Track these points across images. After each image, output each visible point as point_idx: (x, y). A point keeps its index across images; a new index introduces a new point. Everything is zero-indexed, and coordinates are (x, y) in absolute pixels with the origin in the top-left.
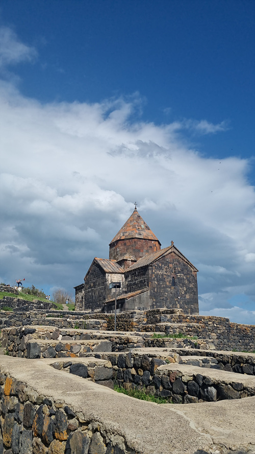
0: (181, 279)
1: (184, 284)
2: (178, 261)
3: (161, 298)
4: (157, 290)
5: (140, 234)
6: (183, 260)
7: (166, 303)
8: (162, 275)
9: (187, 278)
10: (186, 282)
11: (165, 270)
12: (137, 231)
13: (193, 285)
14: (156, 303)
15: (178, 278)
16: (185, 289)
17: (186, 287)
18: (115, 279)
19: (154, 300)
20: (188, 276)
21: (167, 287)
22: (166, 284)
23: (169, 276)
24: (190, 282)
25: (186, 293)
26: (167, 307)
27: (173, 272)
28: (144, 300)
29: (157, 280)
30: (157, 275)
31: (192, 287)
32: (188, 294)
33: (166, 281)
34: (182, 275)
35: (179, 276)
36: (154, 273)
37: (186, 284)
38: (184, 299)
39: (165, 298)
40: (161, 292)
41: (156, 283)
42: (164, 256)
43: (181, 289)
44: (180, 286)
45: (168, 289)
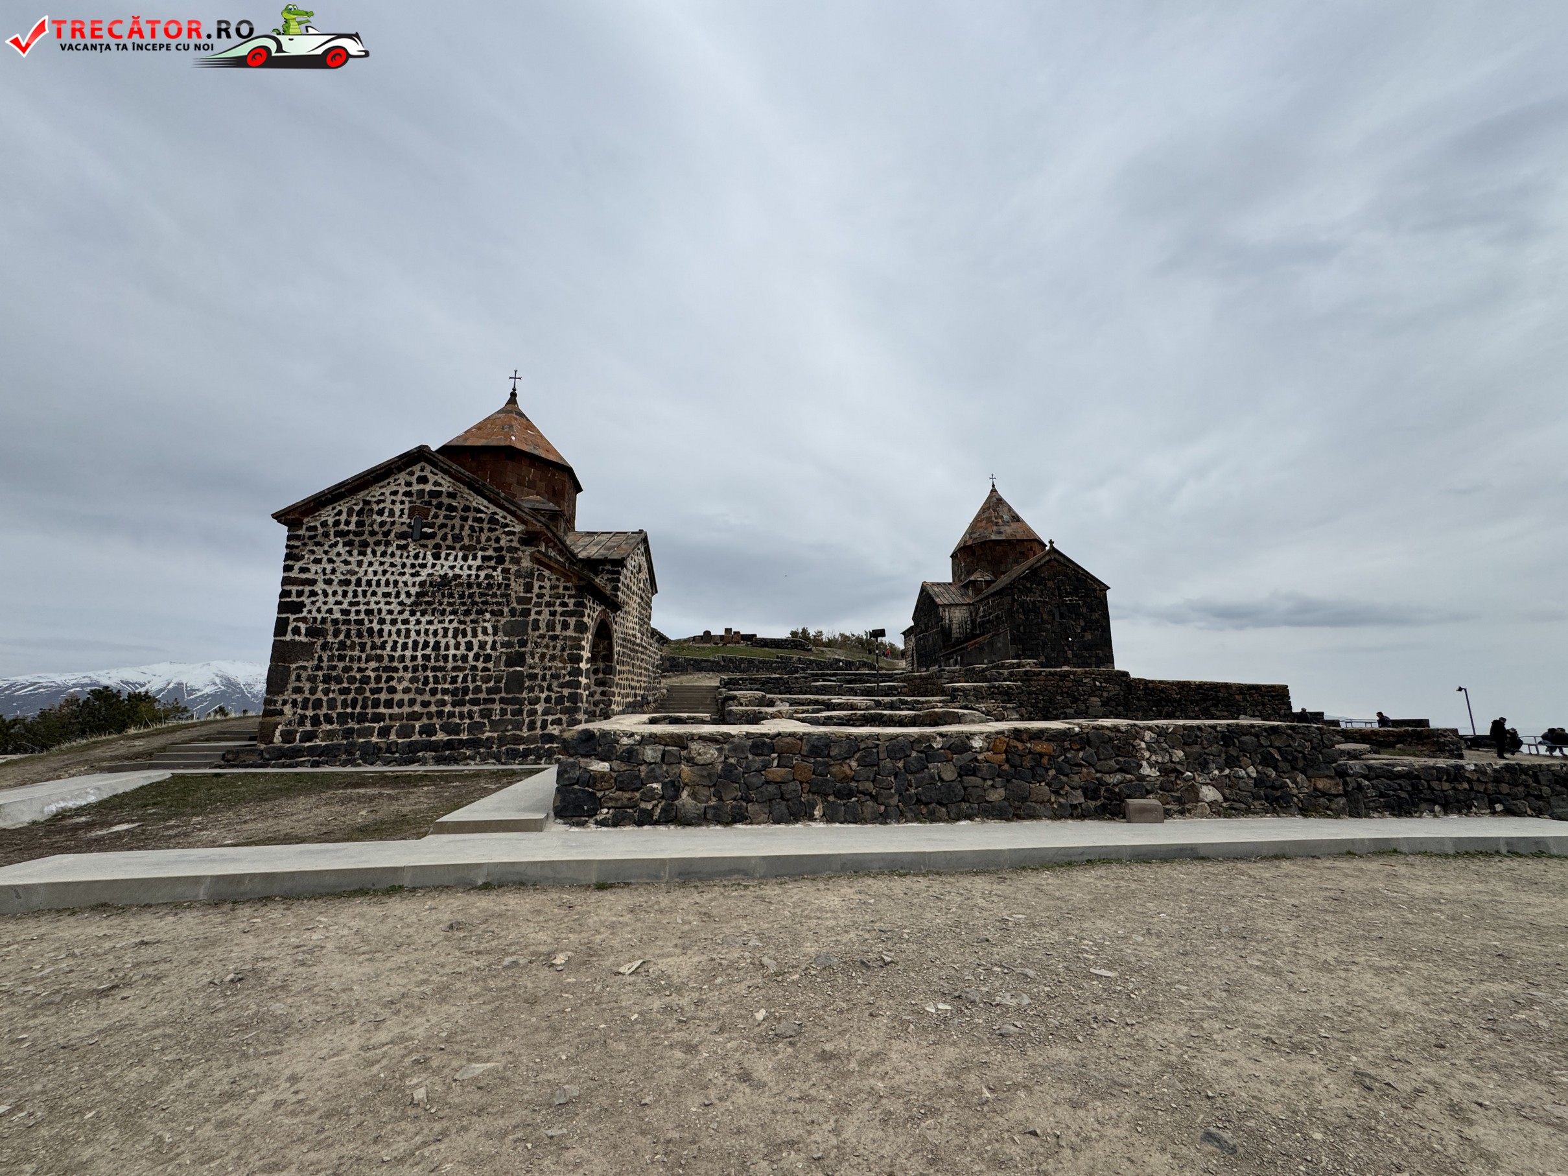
0: (1072, 607)
1: (1079, 615)
2: (1066, 575)
3: (1034, 642)
4: (1024, 629)
5: (1000, 533)
6: (1074, 571)
7: (1043, 651)
8: (1034, 603)
9: (1085, 603)
10: (1084, 610)
11: (1038, 593)
12: (995, 528)
13: (1100, 615)
14: (1024, 650)
15: (1066, 605)
16: (1082, 623)
17: (1085, 619)
18: (957, 614)
20: (1089, 600)
21: (1044, 622)
22: (1042, 618)
24: (1092, 610)
25: (1084, 630)
26: (1046, 657)
27: (1055, 596)
28: (1000, 649)
29: (1023, 611)
30: (1024, 602)
31: (1097, 618)
32: (1088, 631)
33: (1041, 611)
34: (1075, 598)
35: (1068, 602)
36: (1017, 601)
37: (1084, 615)
38: (1081, 641)
39: (1041, 642)
40: (1033, 631)
41: (1022, 616)
42: (1035, 569)
43: (1074, 623)
44: (1072, 618)
45: (1047, 625)
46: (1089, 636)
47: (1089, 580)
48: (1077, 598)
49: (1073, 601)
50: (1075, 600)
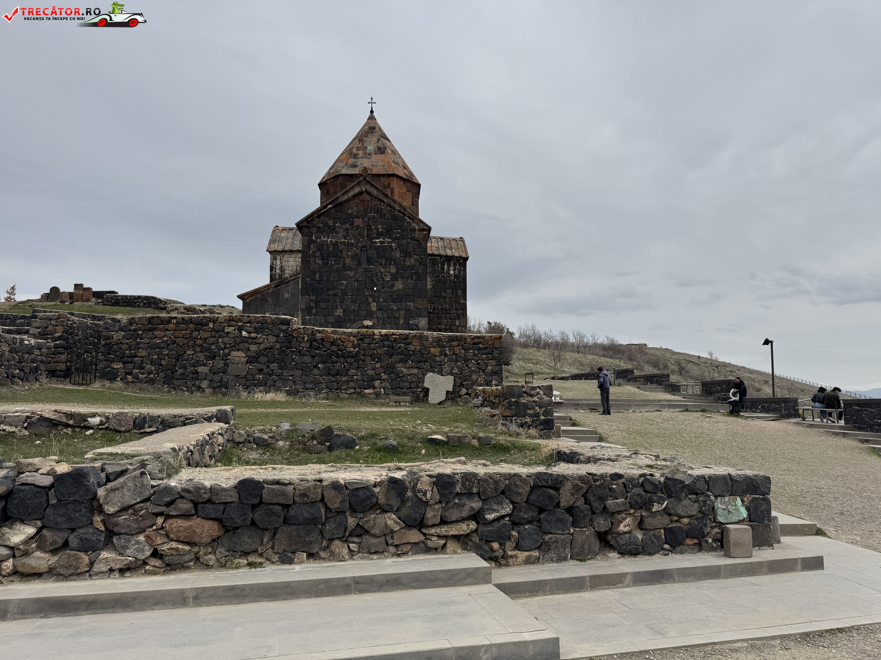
0: (383, 250)
1: (390, 261)
2: (378, 211)
3: (331, 292)
4: (321, 276)
6: (391, 207)
7: (342, 302)
8: (335, 245)
9: (399, 246)
10: (398, 254)
11: (342, 233)
14: (317, 302)
15: (377, 248)
16: (393, 270)
17: (396, 265)
19: (314, 298)
20: (404, 242)
21: (345, 268)
22: (344, 264)
23: (352, 245)
24: (407, 254)
25: (395, 277)
26: (344, 310)
27: (363, 237)
28: (287, 300)
29: (322, 256)
30: (322, 244)
31: (412, 263)
32: (399, 280)
33: (344, 256)
34: (388, 240)
35: (378, 244)
36: (314, 242)
37: (397, 260)
38: (389, 292)
39: (340, 292)
40: (331, 279)
41: (320, 262)
42: (341, 204)
43: (383, 270)
44: (381, 264)
45: (349, 272)
46: (399, 285)
47: (406, 218)
48: (390, 240)
49: (385, 243)
50: (387, 242)
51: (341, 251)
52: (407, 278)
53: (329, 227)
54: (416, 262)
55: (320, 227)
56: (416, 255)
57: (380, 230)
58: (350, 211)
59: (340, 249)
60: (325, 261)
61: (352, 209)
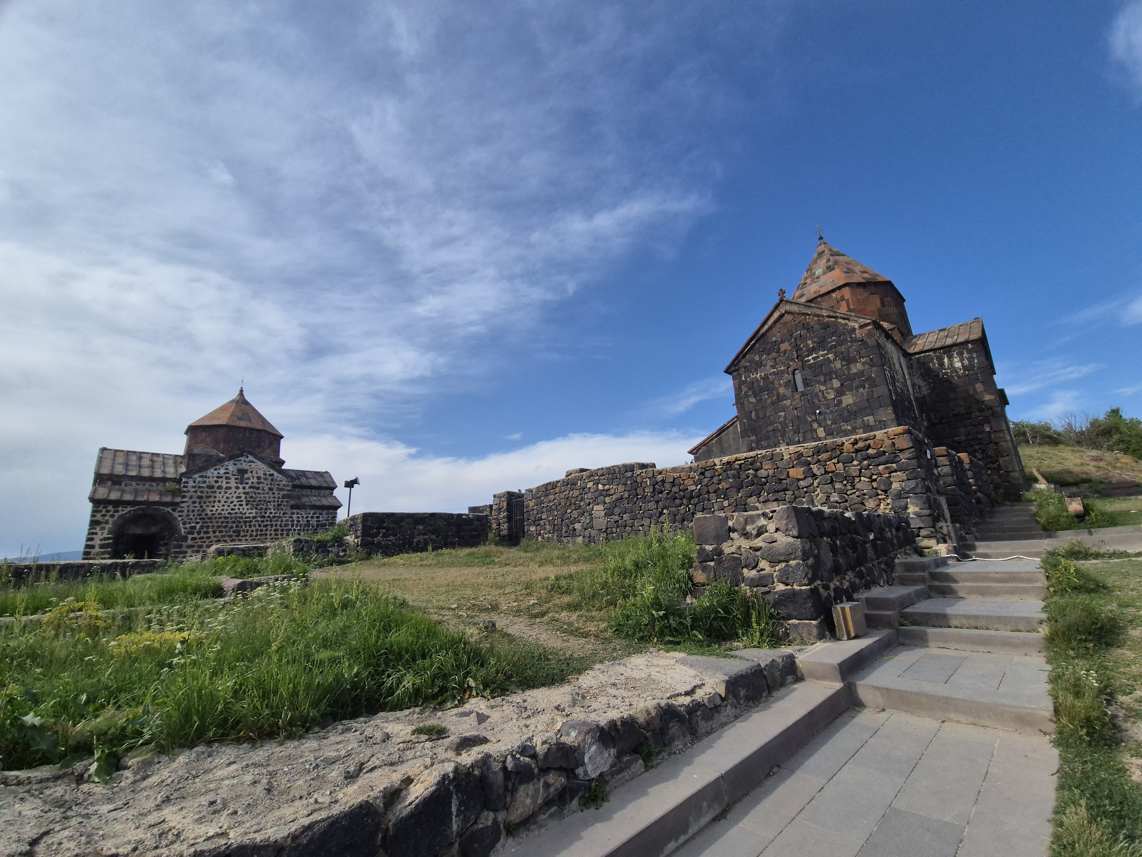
1: (829, 376)
2: (805, 326)
4: (757, 414)
7: (784, 437)
9: (838, 354)
11: (770, 364)
15: (811, 367)
16: (836, 383)
17: (839, 377)
19: (753, 438)
22: (779, 394)
23: (782, 372)
25: (840, 392)
28: (730, 446)
29: (754, 393)
30: (753, 382)
31: (861, 369)
32: (847, 393)
33: (776, 386)
34: (822, 353)
35: (812, 361)
36: (744, 382)
37: (838, 372)
38: (836, 411)
39: (779, 425)
40: (768, 414)
41: (753, 400)
42: (763, 335)
43: (823, 388)
44: (819, 382)
45: (785, 402)
46: (848, 400)
47: (840, 320)
48: (826, 352)
49: (819, 358)
50: (822, 356)
51: (773, 383)
52: (857, 388)
53: (756, 363)
54: (864, 366)
55: (747, 366)
56: (863, 358)
57: (811, 346)
58: (774, 339)
59: (771, 380)
60: (758, 398)
61: (775, 336)
